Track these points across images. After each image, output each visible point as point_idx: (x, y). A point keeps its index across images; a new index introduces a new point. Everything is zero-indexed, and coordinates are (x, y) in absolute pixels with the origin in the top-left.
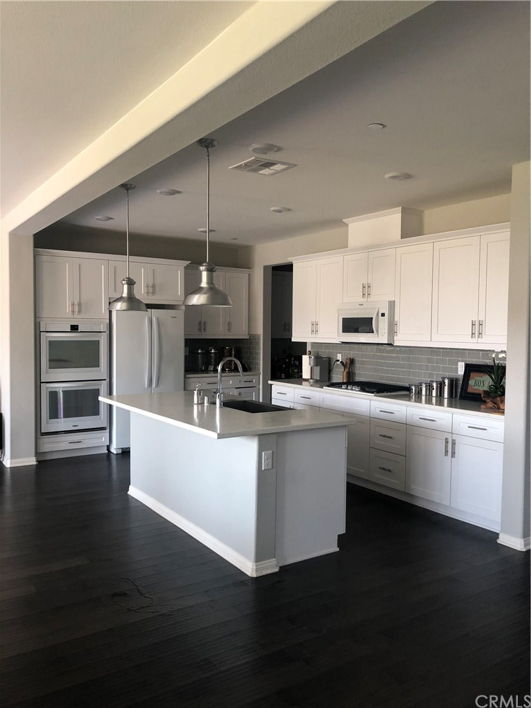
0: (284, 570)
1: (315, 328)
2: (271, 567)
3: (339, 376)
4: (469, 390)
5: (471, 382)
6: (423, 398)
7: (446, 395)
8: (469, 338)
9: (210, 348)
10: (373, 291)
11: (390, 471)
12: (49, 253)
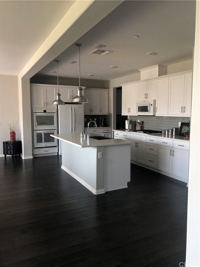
0: (107, 193)
1: (129, 110)
2: (102, 192)
3: (138, 128)
4: (182, 132)
5: (183, 129)
6: (166, 135)
7: (174, 134)
8: (180, 113)
9: (94, 118)
10: (149, 96)
11: (152, 161)
12: (36, 85)
